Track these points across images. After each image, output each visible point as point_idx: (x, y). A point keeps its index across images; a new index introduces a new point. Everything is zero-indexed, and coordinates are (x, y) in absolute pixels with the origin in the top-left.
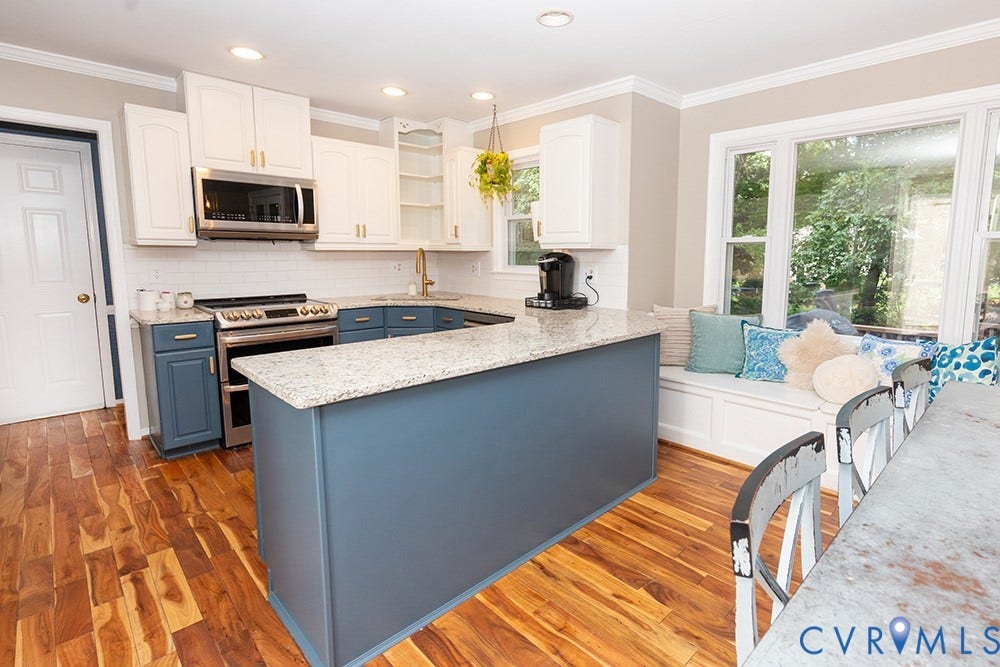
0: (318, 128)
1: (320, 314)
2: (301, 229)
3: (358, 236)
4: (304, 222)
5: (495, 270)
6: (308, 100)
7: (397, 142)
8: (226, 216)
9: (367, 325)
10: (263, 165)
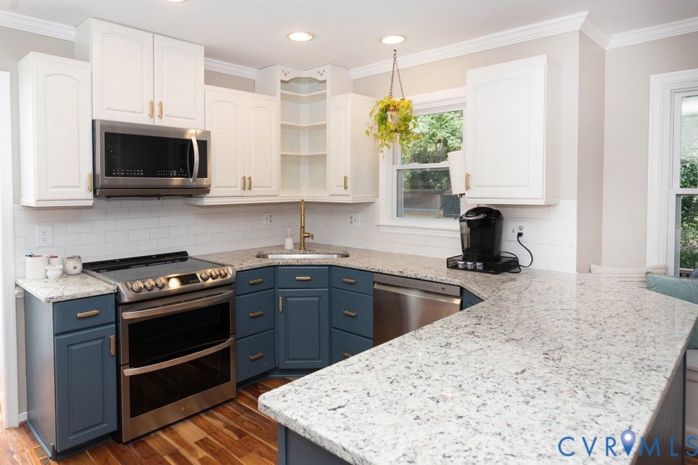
0: (212, 78)
1: (219, 279)
2: (195, 184)
3: (244, 188)
4: (198, 177)
5: (381, 222)
6: (203, 48)
7: (279, 91)
8: (125, 172)
9: (259, 288)
10: (160, 117)
